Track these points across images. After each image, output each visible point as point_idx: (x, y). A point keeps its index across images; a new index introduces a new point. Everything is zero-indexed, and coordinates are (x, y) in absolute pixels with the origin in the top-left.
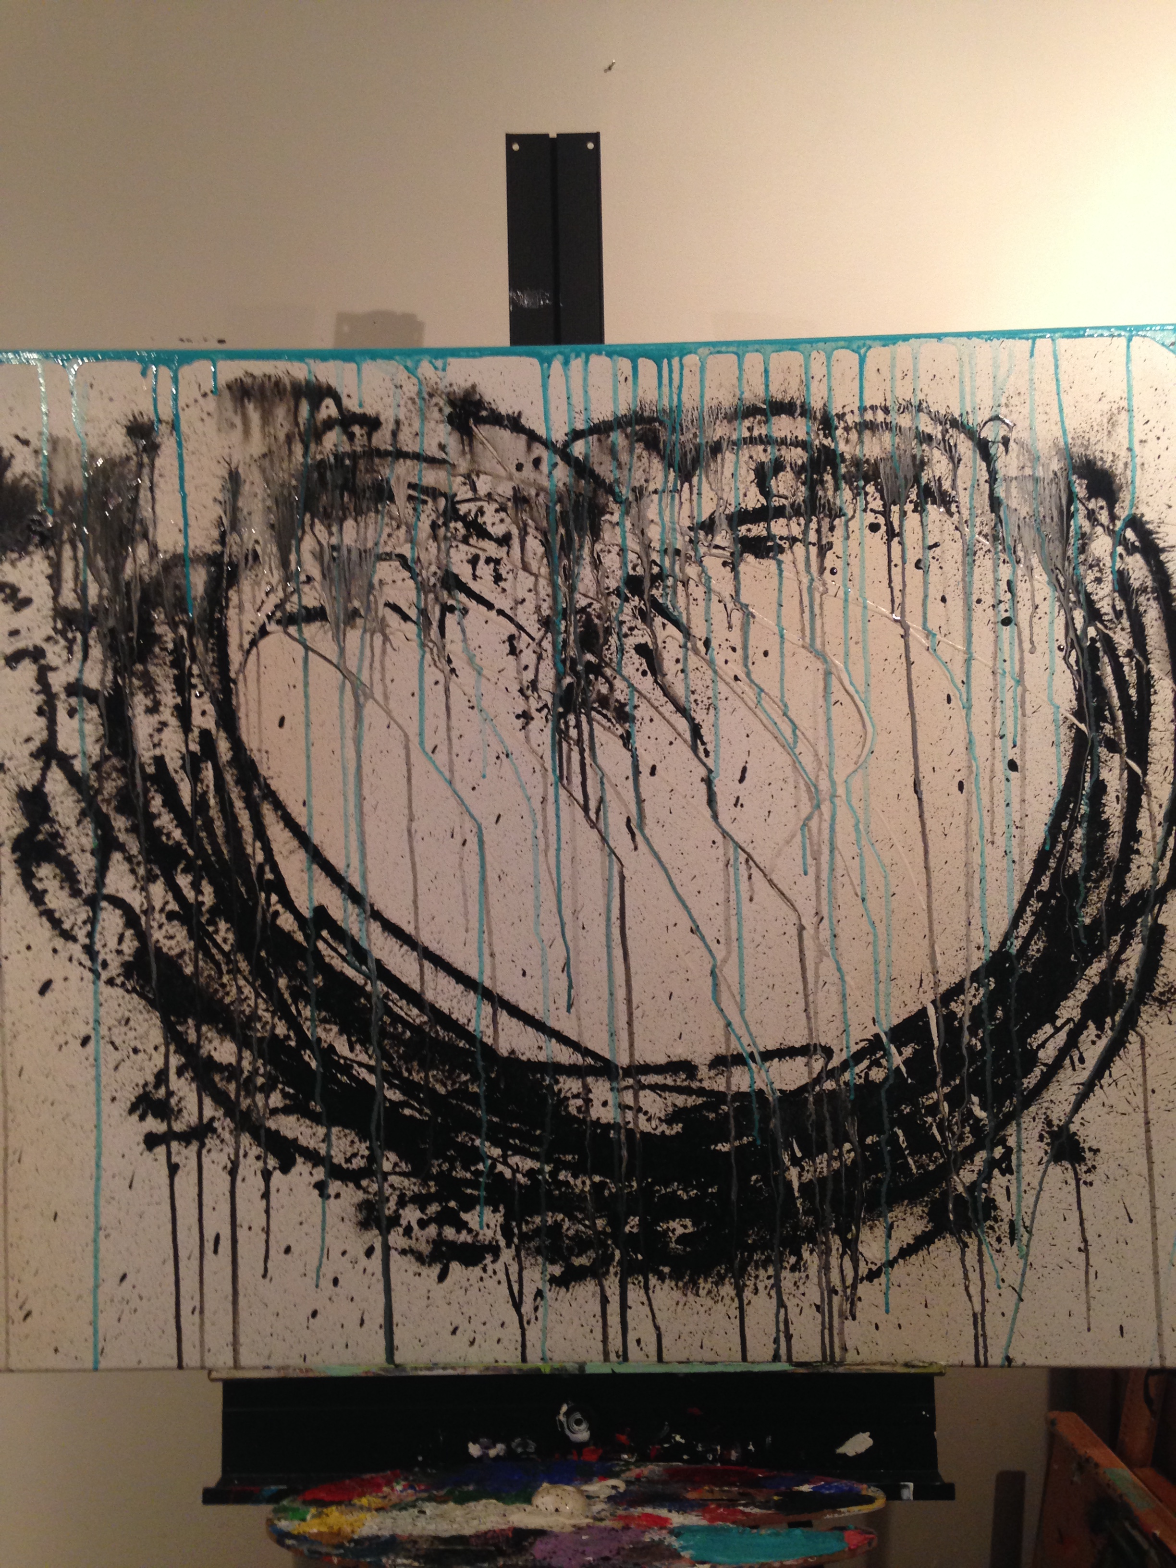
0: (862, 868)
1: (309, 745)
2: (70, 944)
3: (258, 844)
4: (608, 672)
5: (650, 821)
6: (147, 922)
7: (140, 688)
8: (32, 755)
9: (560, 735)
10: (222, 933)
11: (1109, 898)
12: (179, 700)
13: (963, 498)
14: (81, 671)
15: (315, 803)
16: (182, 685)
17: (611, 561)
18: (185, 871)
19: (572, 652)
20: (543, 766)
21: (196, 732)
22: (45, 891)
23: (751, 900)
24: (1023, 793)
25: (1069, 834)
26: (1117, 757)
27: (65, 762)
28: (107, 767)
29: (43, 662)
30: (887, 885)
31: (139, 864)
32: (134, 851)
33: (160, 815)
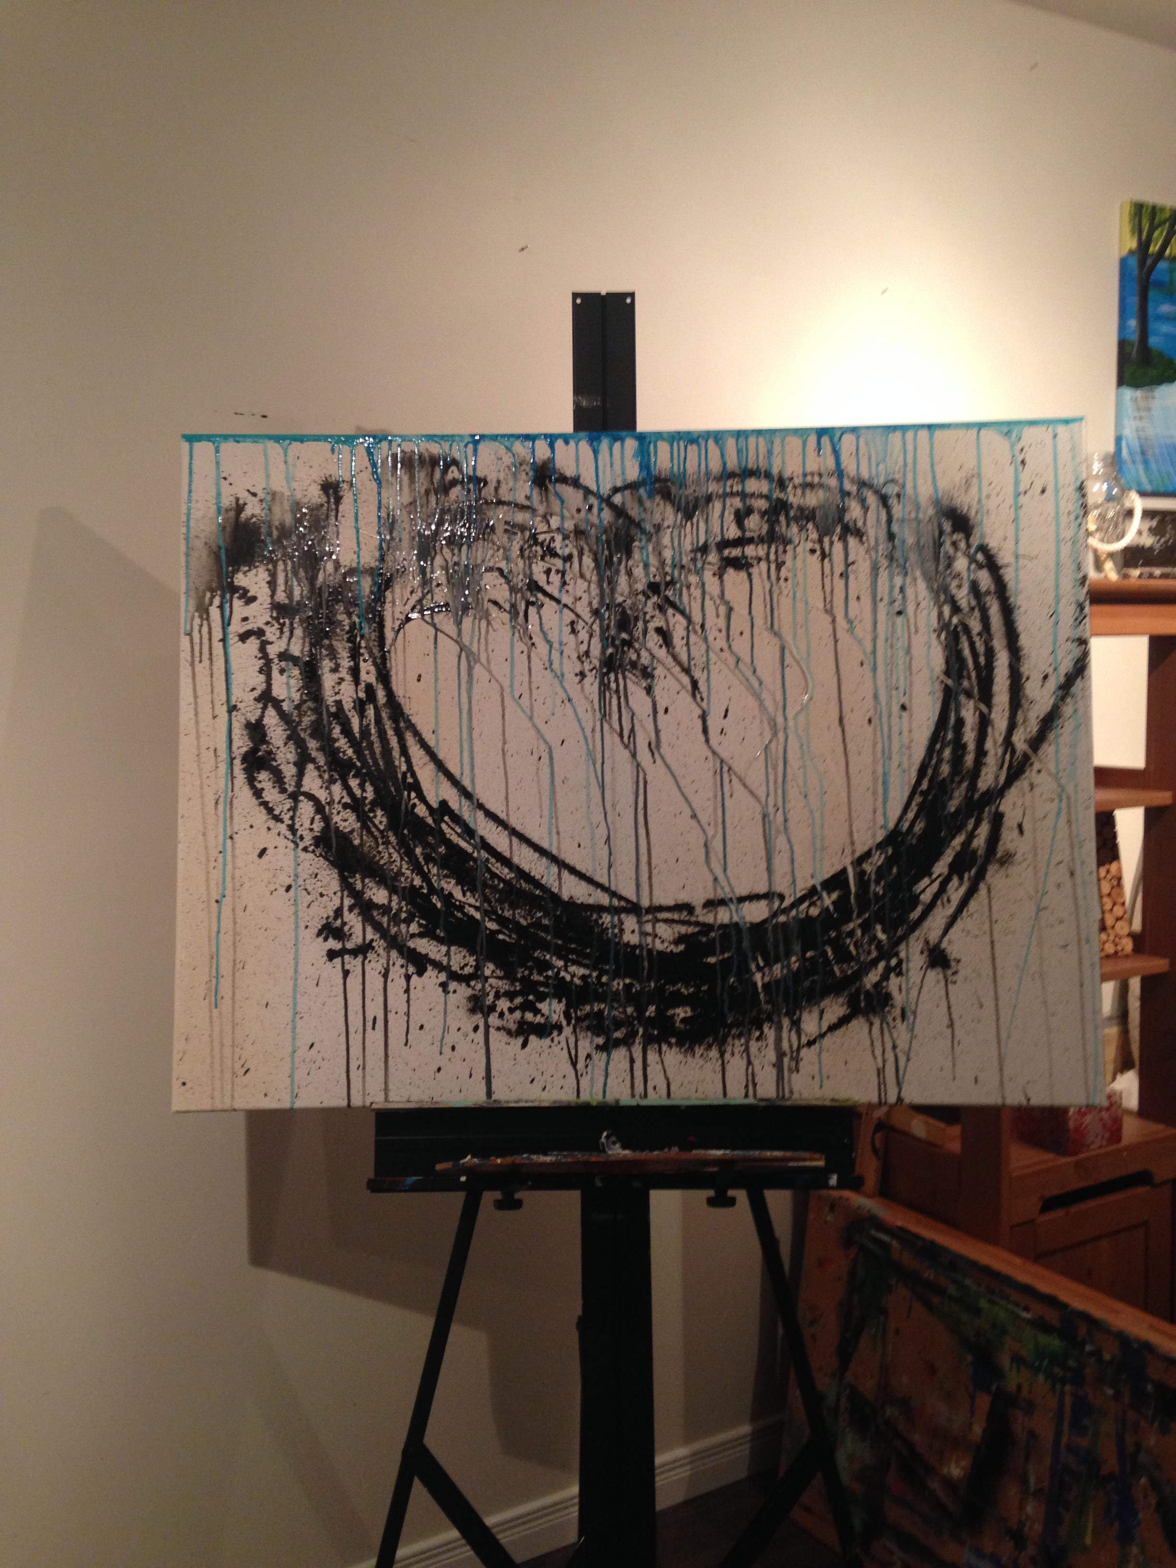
0: (805, 775)
1: (437, 693)
2: (279, 824)
3: (403, 759)
4: (637, 645)
5: (664, 744)
6: (330, 810)
7: (327, 655)
8: (255, 699)
9: (604, 687)
10: (379, 818)
11: (967, 794)
12: (352, 663)
13: (871, 532)
14: (288, 644)
15: (441, 732)
16: (355, 655)
17: (639, 572)
18: (354, 776)
19: (613, 632)
20: (593, 707)
21: (363, 685)
22: (263, 789)
23: (731, 796)
24: (910, 725)
25: (940, 752)
26: (972, 702)
27: (277, 704)
28: (304, 707)
29: (263, 638)
30: (821, 786)
31: (324, 771)
32: (322, 763)
33: (338, 739)
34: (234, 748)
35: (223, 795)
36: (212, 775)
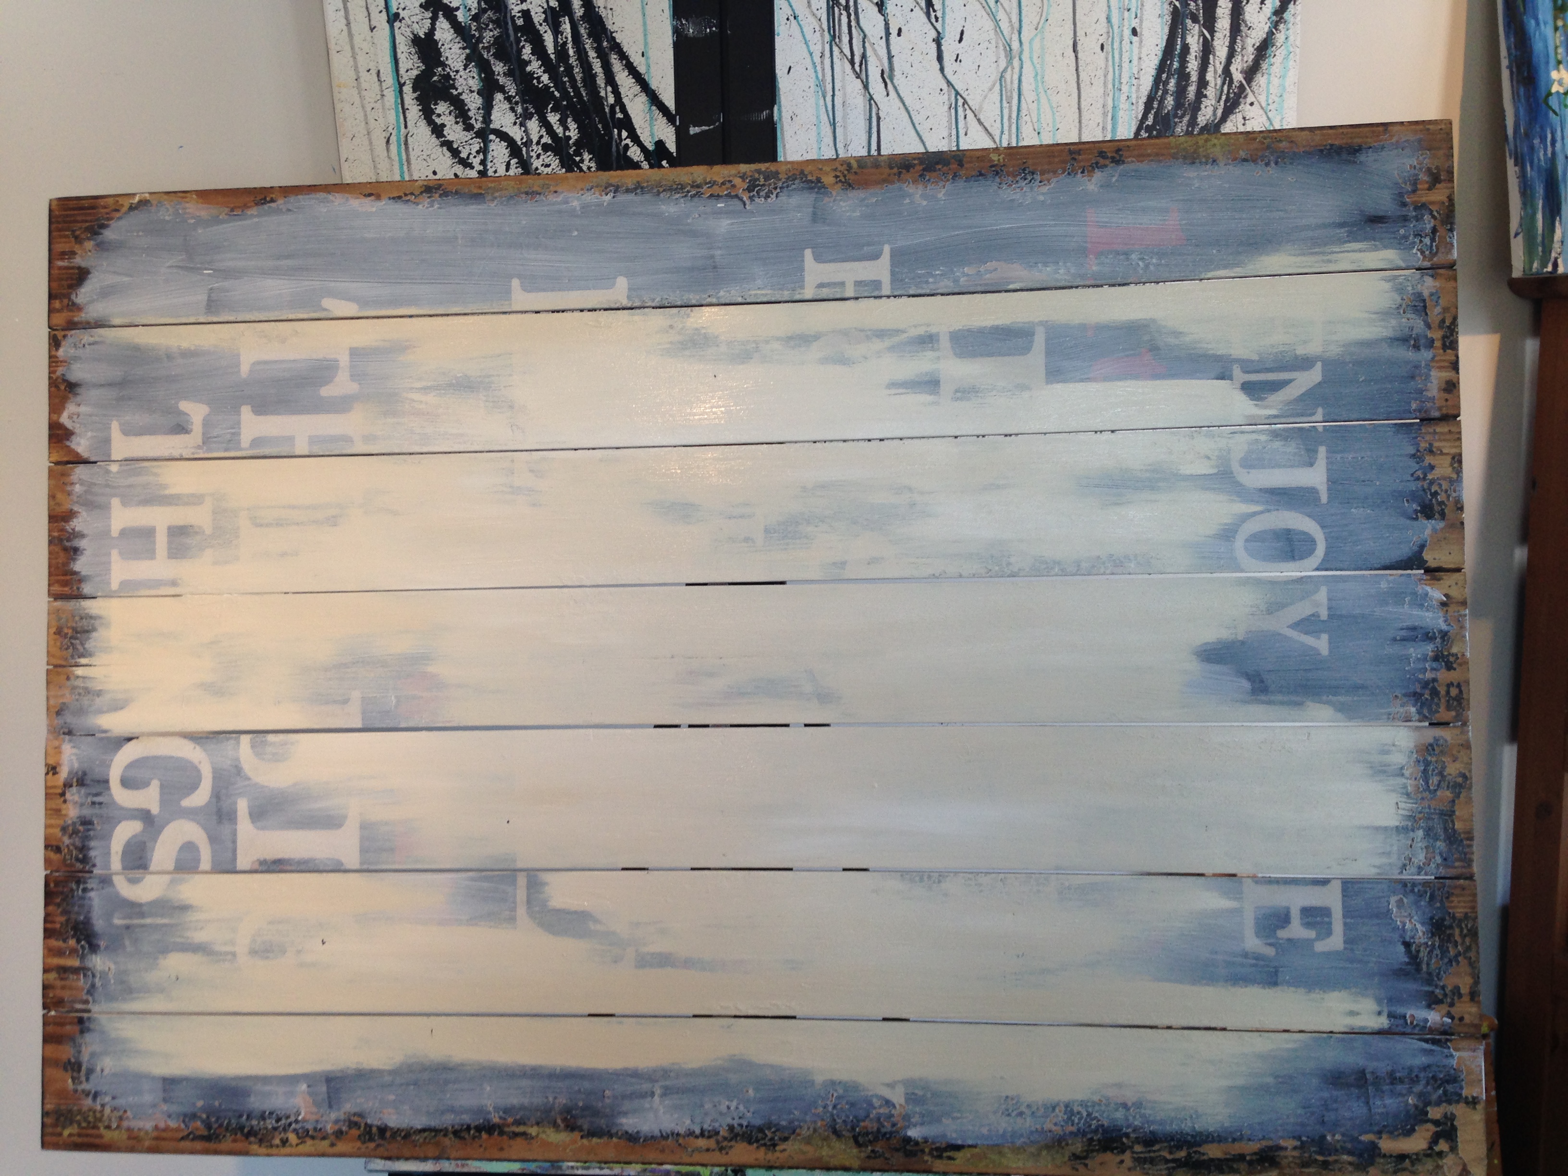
0: (1038, 109)
2: (468, 171)
3: (609, 89)
5: (897, 73)
6: (528, 152)
9: (832, 2)
10: (586, 162)
11: (1187, 129)
15: (650, 53)
18: (553, 110)
20: (821, 27)
22: (443, 125)
23: (966, 134)
24: (1140, 53)
25: (1166, 83)
26: (1197, 26)
27: (450, 13)
28: (484, 18)
30: (1054, 121)
31: (517, 103)
32: (512, 92)
33: (530, 62)
34: (402, 71)
35: (394, 133)
36: (378, 105)
